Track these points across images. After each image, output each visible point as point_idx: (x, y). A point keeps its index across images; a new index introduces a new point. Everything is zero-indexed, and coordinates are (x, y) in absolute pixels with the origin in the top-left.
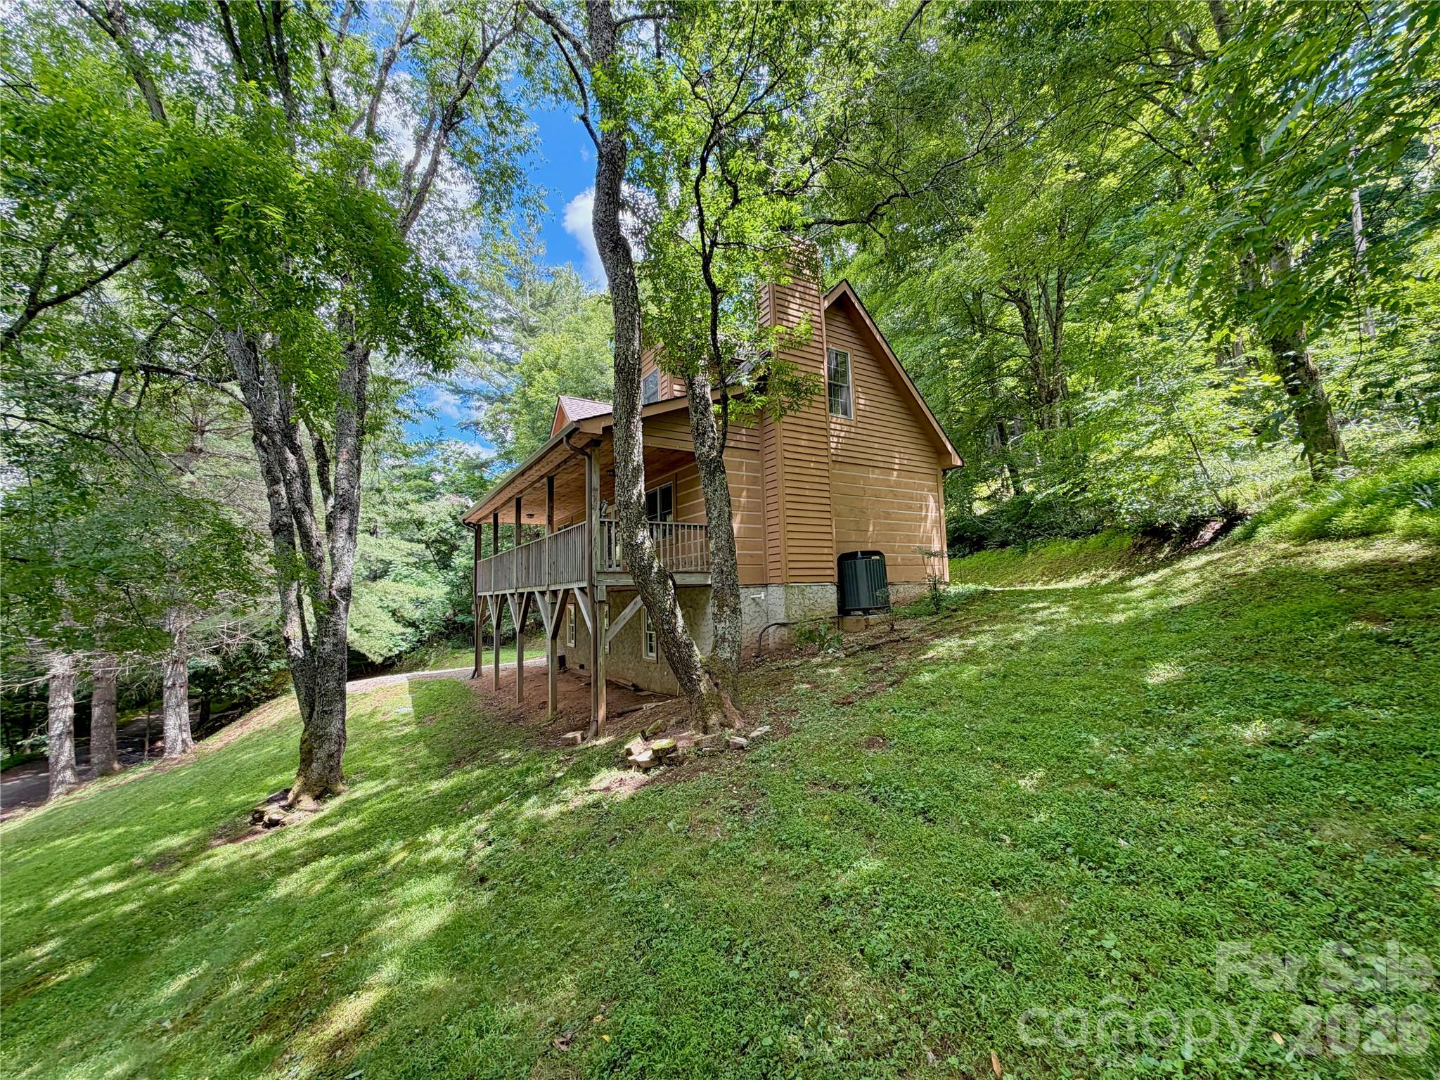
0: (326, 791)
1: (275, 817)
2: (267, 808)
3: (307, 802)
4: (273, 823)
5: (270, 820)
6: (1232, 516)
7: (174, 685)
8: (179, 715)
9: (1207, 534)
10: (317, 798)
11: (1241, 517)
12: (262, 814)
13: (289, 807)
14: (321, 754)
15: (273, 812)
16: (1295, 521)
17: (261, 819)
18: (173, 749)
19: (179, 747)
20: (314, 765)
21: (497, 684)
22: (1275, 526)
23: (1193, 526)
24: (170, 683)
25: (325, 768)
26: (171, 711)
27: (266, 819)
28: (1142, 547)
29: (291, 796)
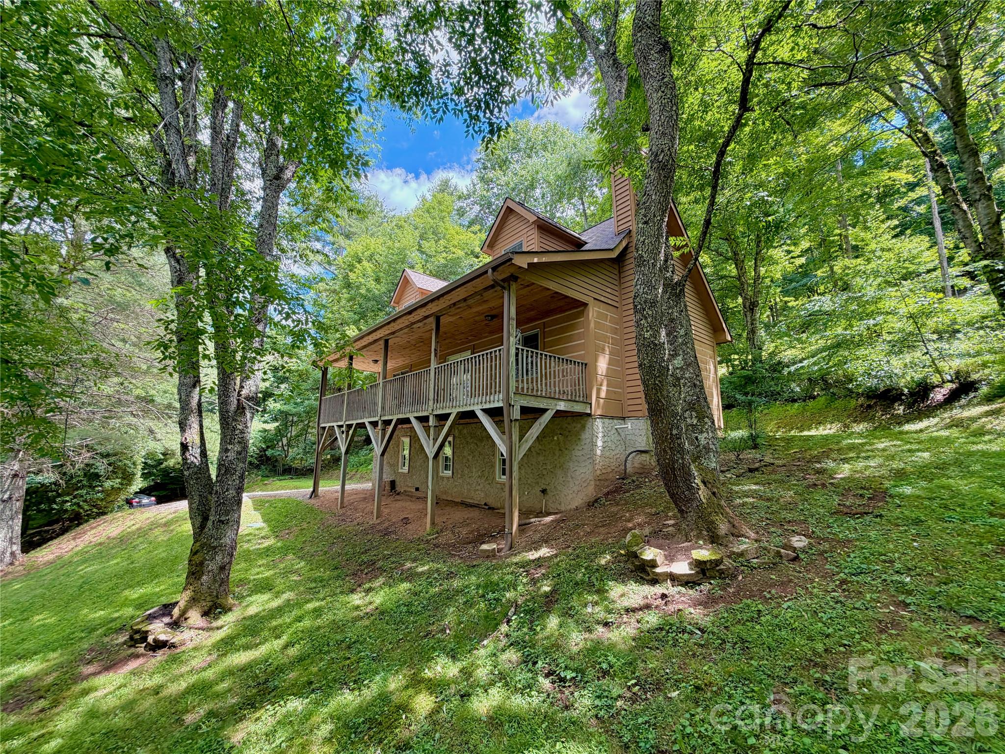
0: (215, 606)
1: (162, 637)
2: (150, 627)
3: (195, 617)
4: (159, 645)
5: (155, 640)
9: (938, 397)
10: (205, 614)
12: (144, 636)
13: (175, 625)
14: (212, 566)
15: (158, 630)
17: (144, 639)
20: (204, 577)
21: (342, 503)
25: (215, 581)
27: (150, 639)
29: (176, 612)
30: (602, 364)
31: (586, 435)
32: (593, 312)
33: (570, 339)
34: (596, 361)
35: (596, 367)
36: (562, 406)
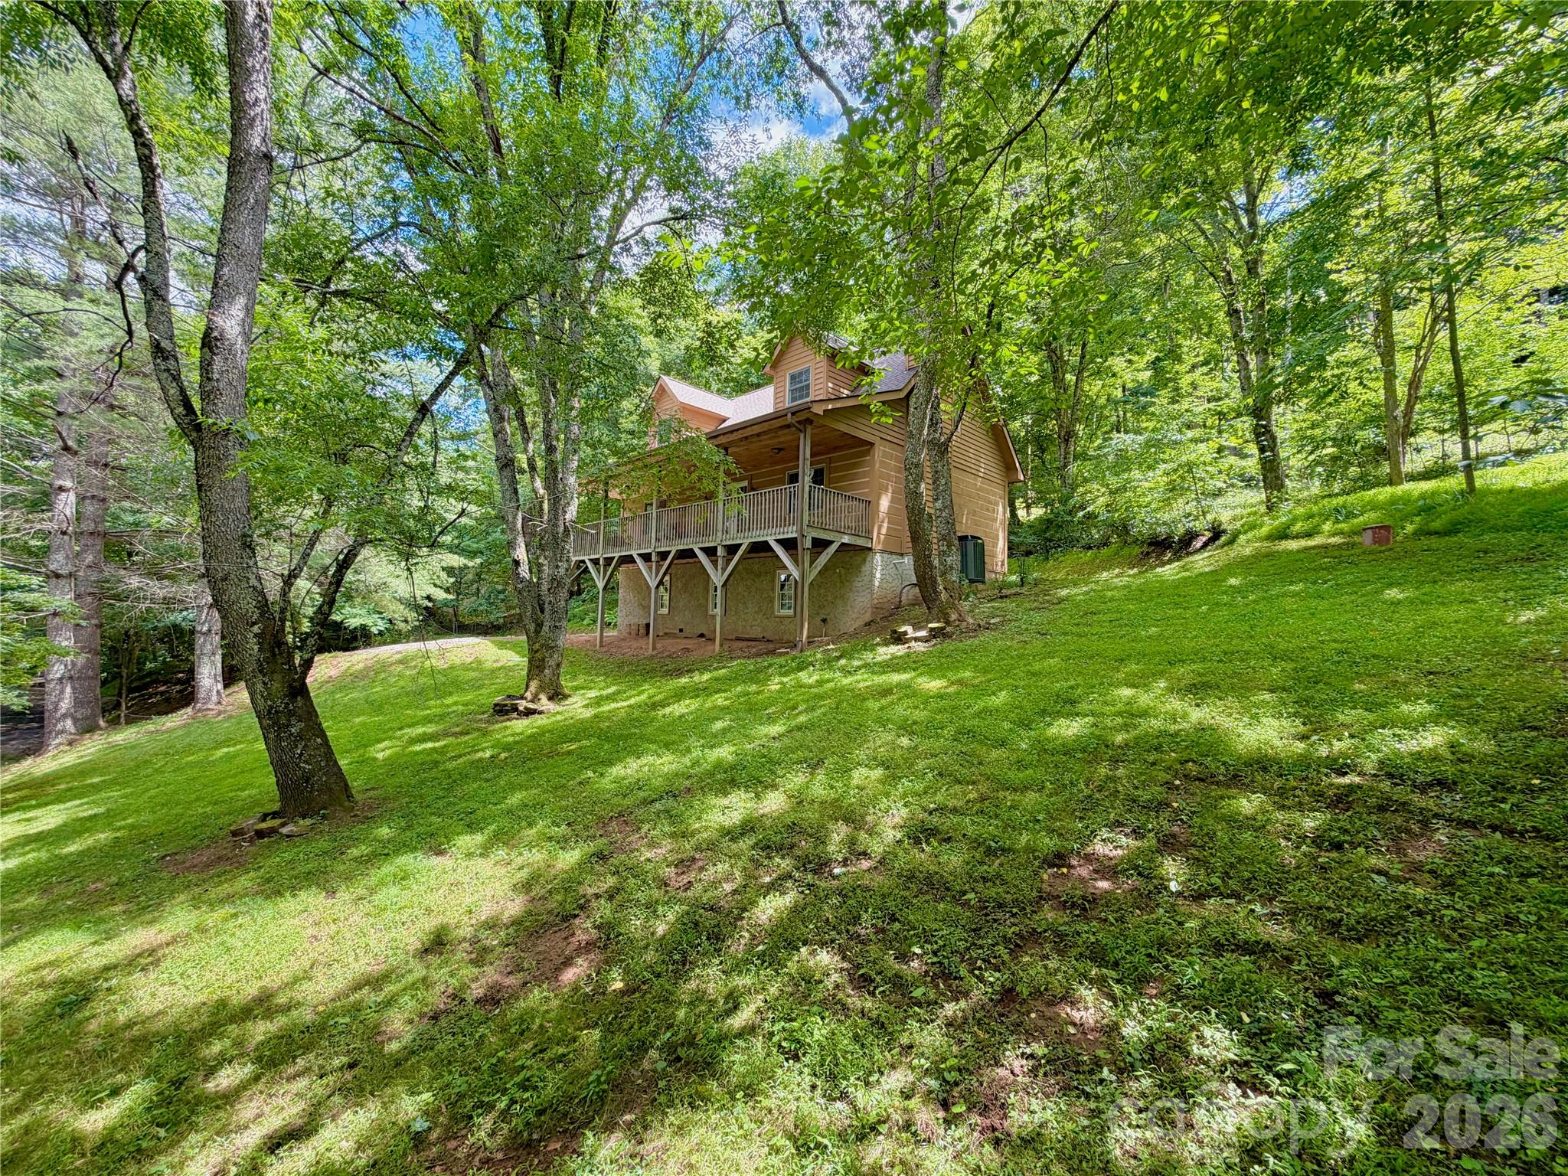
2: (516, 702)
5: (527, 709)
6: (1216, 533)
7: (209, 631)
8: (213, 663)
9: (1198, 543)
10: (551, 699)
11: (1224, 531)
12: (514, 706)
14: (552, 662)
15: (526, 704)
16: (1265, 530)
17: (514, 709)
18: (208, 699)
19: (214, 698)
20: (547, 671)
22: (1250, 535)
23: (1191, 536)
24: (205, 629)
25: (554, 675)
26: (205, 659)
27: (522, 708)
28: (1148, 553)
30: (885, 503)
31: (866, 568)
32: (880, 451)
33: (855, 476)
34: (879, 498)
35: (878, 504)
36: (846, 539)
